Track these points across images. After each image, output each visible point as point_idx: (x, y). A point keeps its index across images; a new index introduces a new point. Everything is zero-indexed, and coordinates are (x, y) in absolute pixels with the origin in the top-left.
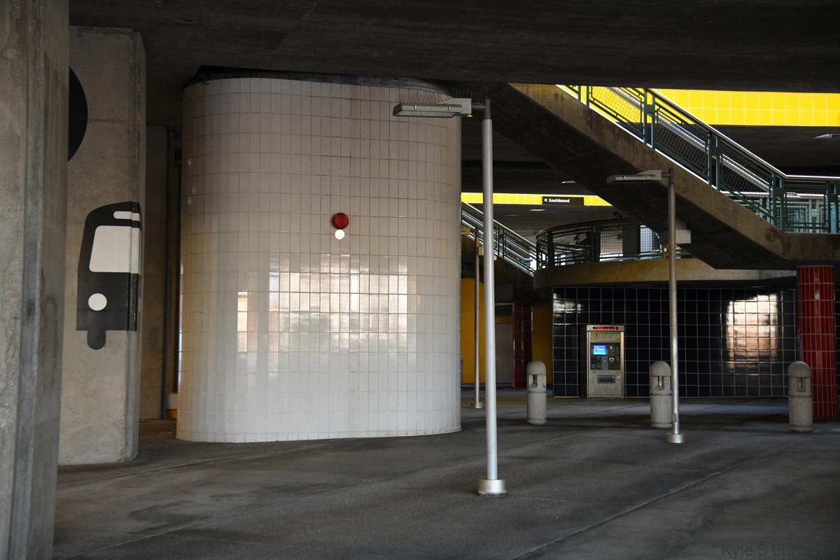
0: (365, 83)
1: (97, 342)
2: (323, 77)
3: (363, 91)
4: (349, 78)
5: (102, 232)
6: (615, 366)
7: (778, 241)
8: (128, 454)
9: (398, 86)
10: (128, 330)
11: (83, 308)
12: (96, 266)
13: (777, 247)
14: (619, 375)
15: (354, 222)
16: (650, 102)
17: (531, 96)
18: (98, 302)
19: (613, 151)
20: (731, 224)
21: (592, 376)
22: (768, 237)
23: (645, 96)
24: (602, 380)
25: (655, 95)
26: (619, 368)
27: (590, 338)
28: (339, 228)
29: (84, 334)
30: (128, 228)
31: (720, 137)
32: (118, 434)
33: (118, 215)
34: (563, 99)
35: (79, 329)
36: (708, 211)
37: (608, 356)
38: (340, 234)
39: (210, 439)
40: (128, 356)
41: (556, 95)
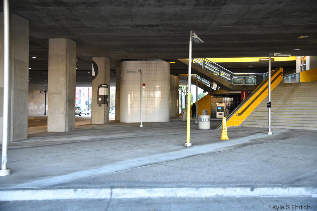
0: (149, 60)
1: (100, 106)
2: (141, 60)
3: (148, 62)
4: (146, 60)
5: (100, 88)
6: (223, 111)
7: (232, 86)
8: (105, 123)
9: (155, 60)
10: (104, 103)
11: (98, 100)
12: (99, 94)
13: (231, 88)
14: (223, 113)
15: (146, 85)
16: (205, 61)
17: (181, 61)
18: (100, 99)
19: (197, 70)
20: (222, 83)
21: (218, 113)
22: (229, 86)
23: (204, 59)
24: (220, 114)
25: (206, 59)
26: (223, 112)
27: (218, 105)
28: (144, 86)
29: (98, 104)
30: (104, 88)
31: (220, 67)
32: (103, 120)
33: (103, 86)
34: (187, 61)
35: (97, 103)
36: (217, 81)
37: (221, 109)
38: (144, 87)
39: (123, 122)
40: (105, 108)
41: (186, 60)
